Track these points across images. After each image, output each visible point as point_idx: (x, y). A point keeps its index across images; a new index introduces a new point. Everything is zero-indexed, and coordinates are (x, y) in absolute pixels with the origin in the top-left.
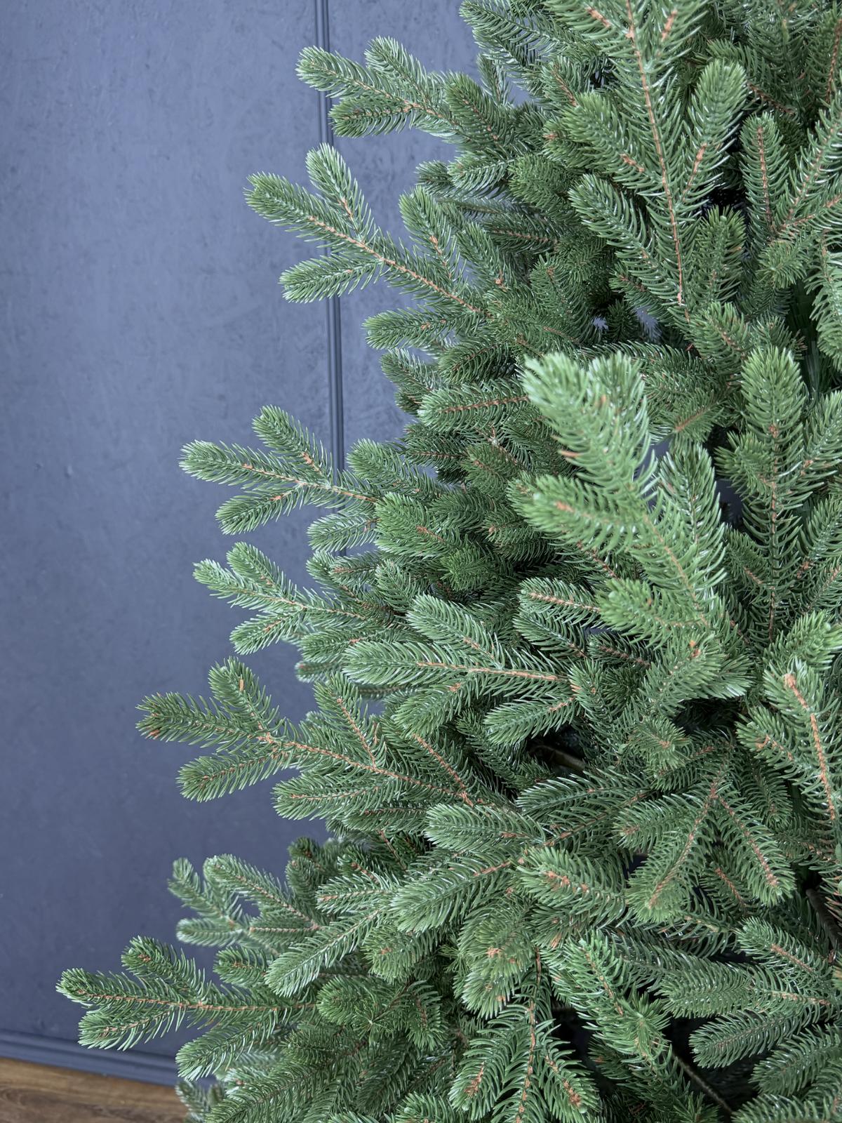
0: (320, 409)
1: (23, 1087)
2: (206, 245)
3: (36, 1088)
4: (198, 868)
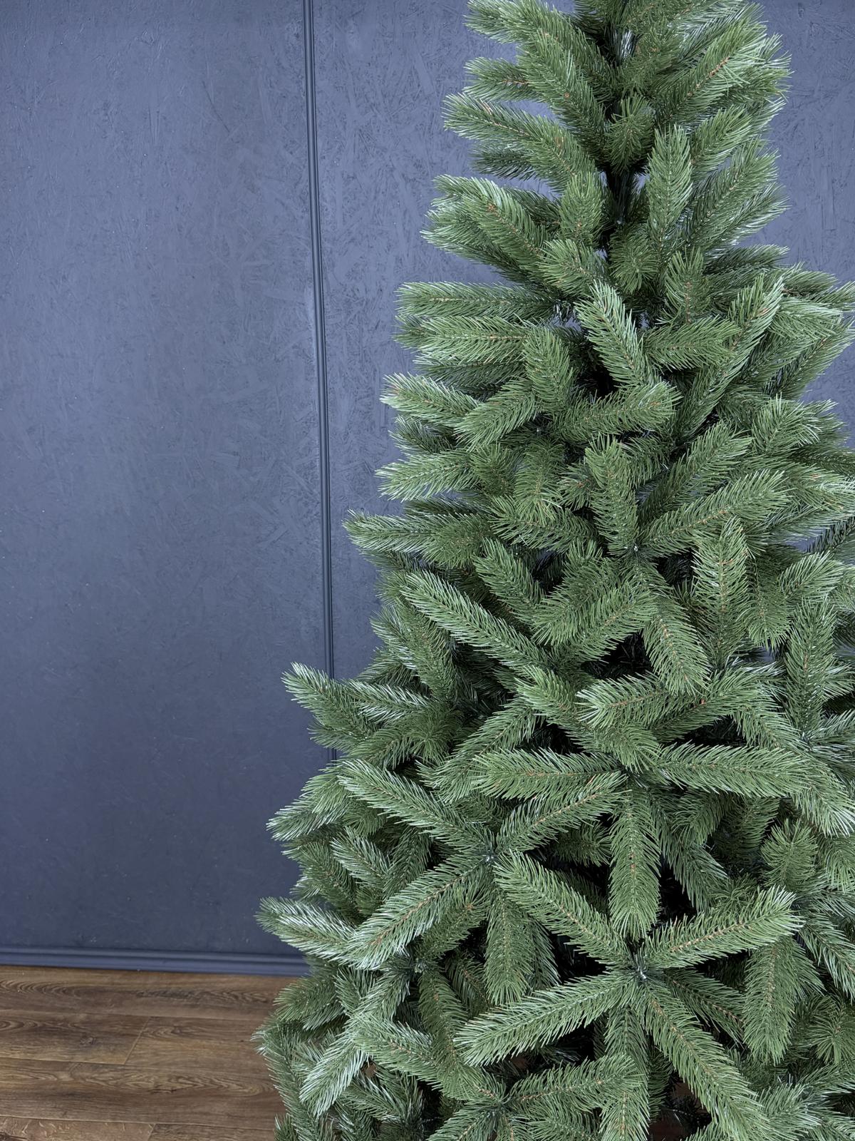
0: (312, 463)
1: (74, 985)
2: (224, 343)
3: (85, 985)
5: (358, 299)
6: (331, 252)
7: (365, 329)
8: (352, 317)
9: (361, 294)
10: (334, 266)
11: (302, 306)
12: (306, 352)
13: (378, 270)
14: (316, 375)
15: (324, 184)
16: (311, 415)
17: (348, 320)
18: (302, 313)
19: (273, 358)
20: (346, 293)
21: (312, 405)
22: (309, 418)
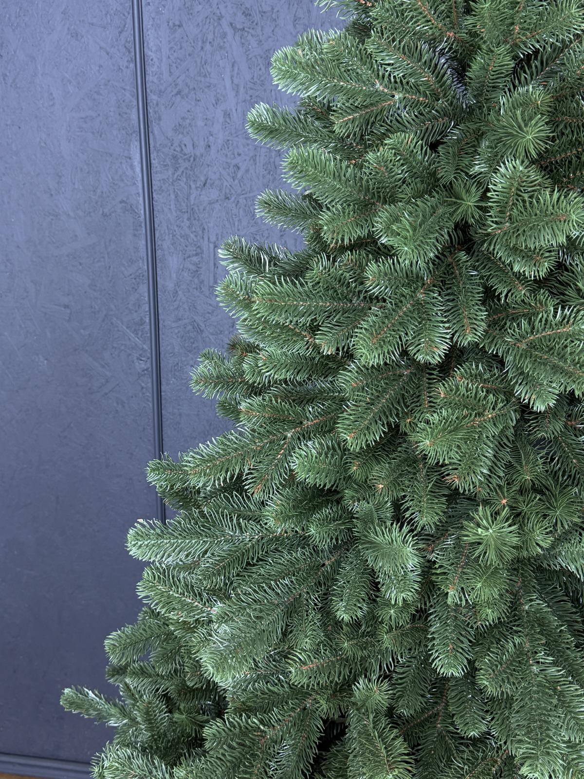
5: (185, 154)
6: (157, 104)
7: (193, 186)
8: (179, 173)
9: (189, 150)
10: (160, 119)
11: (128, 160)
12: (134, 207)
13: (206, 125)
14: (144, 231)
15: (149, 33)
16: (140, 271)
17: (176, 176)
18: (128, 167)
19: (101, 212)
20: (172, 148)
21: (141, 261)
22: (138, 274)
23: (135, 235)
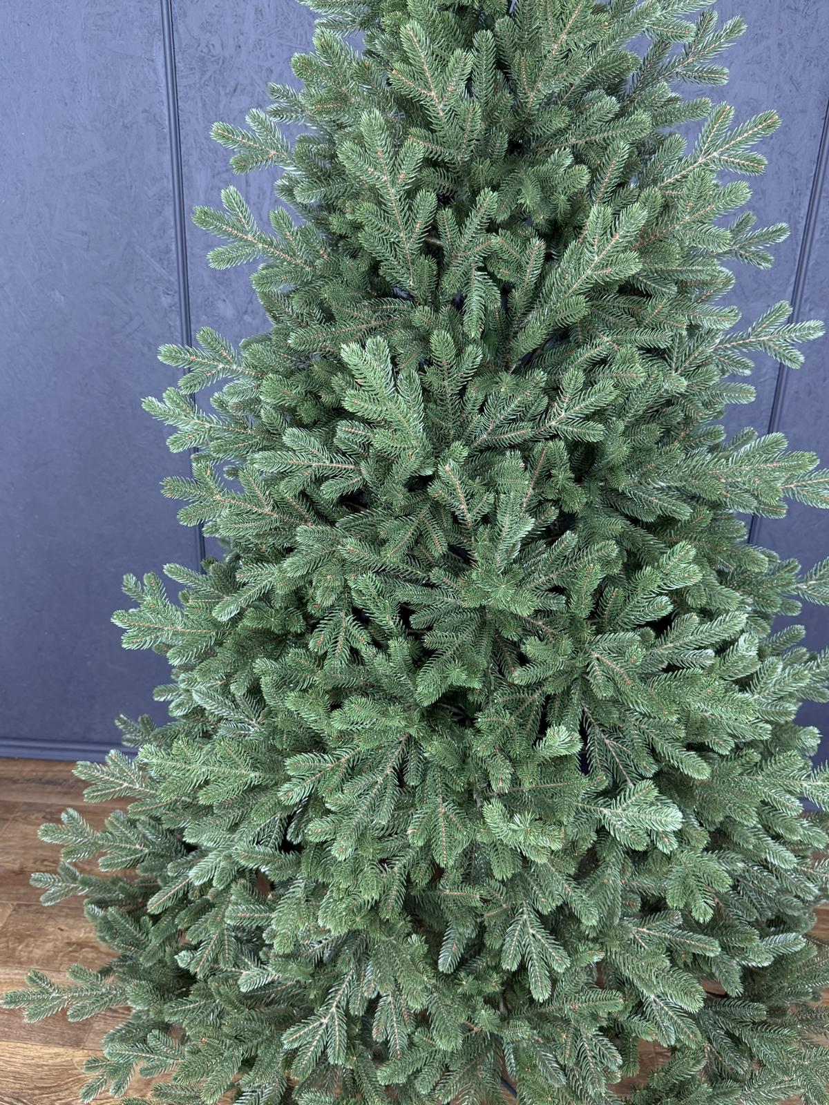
4: (140, 578)
5: (214, 56)
7: (222, 93)
8: (207, 77)
9: (217, 51)
10: (185, 16)
11: (151, 63)
12: (157, 117)
13: (235, 22)
14: (169, 145)
16: (165, 191)
17: (203, 81)
18: (151, 72)
19: (121, 123)
20: (199, 49)
21: (165, 180)
22: (162, 194)
23: (159, 150)
